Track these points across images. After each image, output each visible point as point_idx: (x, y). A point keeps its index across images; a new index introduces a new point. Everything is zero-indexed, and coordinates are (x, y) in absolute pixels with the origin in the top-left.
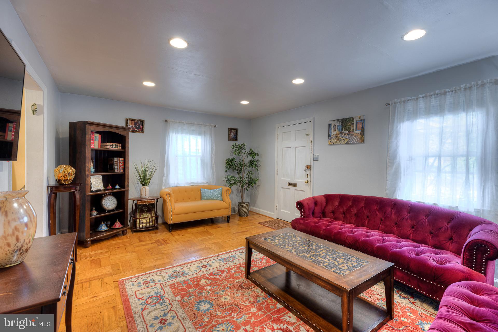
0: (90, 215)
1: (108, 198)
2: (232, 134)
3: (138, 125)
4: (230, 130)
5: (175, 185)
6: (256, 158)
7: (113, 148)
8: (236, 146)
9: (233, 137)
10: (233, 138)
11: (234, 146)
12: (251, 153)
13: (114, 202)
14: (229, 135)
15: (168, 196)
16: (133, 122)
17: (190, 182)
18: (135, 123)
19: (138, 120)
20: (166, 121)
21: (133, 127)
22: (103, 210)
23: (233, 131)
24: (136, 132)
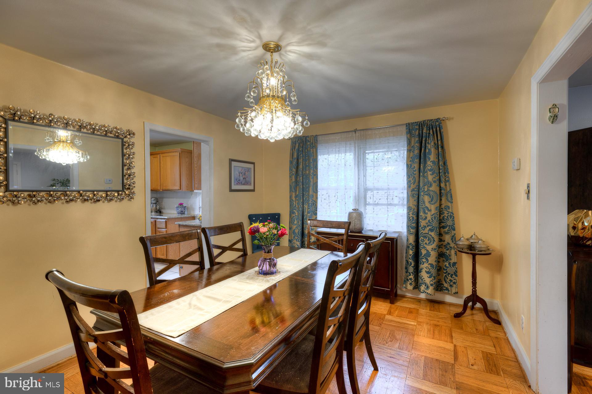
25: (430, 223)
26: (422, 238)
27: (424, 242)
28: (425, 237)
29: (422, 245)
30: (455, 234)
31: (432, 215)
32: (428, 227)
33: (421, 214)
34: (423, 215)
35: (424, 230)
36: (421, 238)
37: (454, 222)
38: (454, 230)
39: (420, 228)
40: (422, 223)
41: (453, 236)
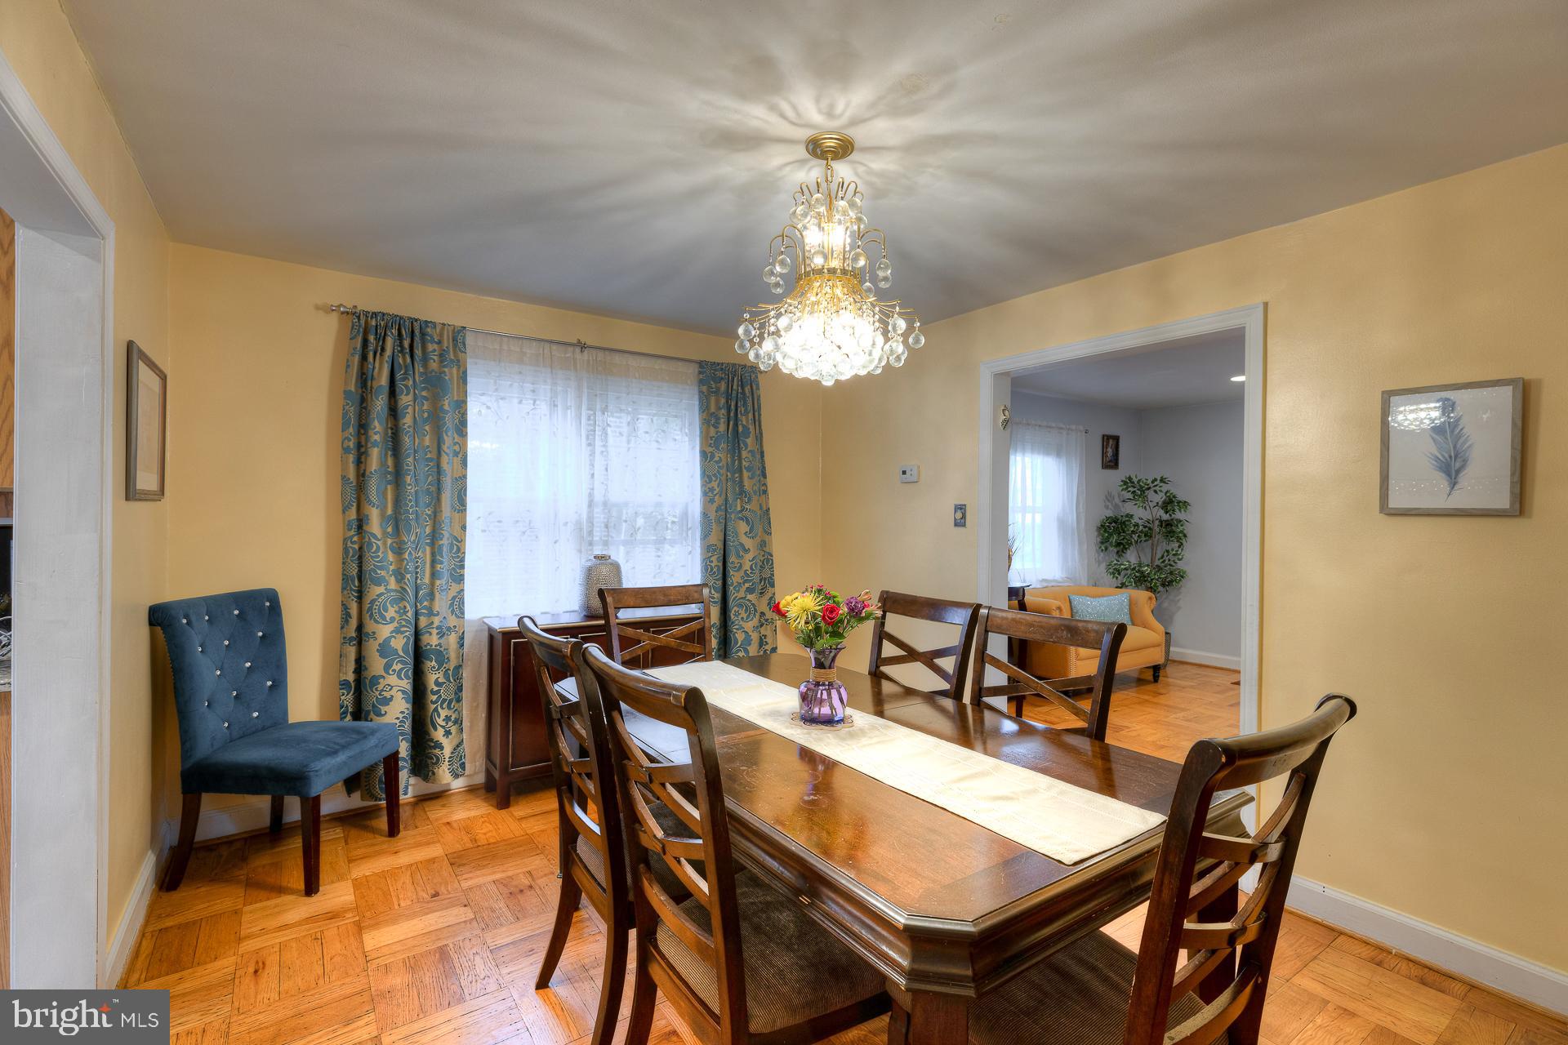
2: (1110, 452)
6: (1179, 515)
8: (1133, 483)
9: (1109, 459)
10: (1111, 461)
11: (1125, 483)
12: (1170, 503)
14: (1104, 454)
23: (1111, 442)
25: (748, 575)
26: (735, 608)
27: (740, 617)
28: (740, 606)
29: (737, 622)
30: (774, 594)
31: (753, 560)
32: (744, 584)
33: (732, 559)
34: (736, 561)
35: (738, 591)
36: (733, 610)
37: (773, 571)
38: (773, 586)
39: (731, 588)
40: (735, 577)
41: (771, 598)
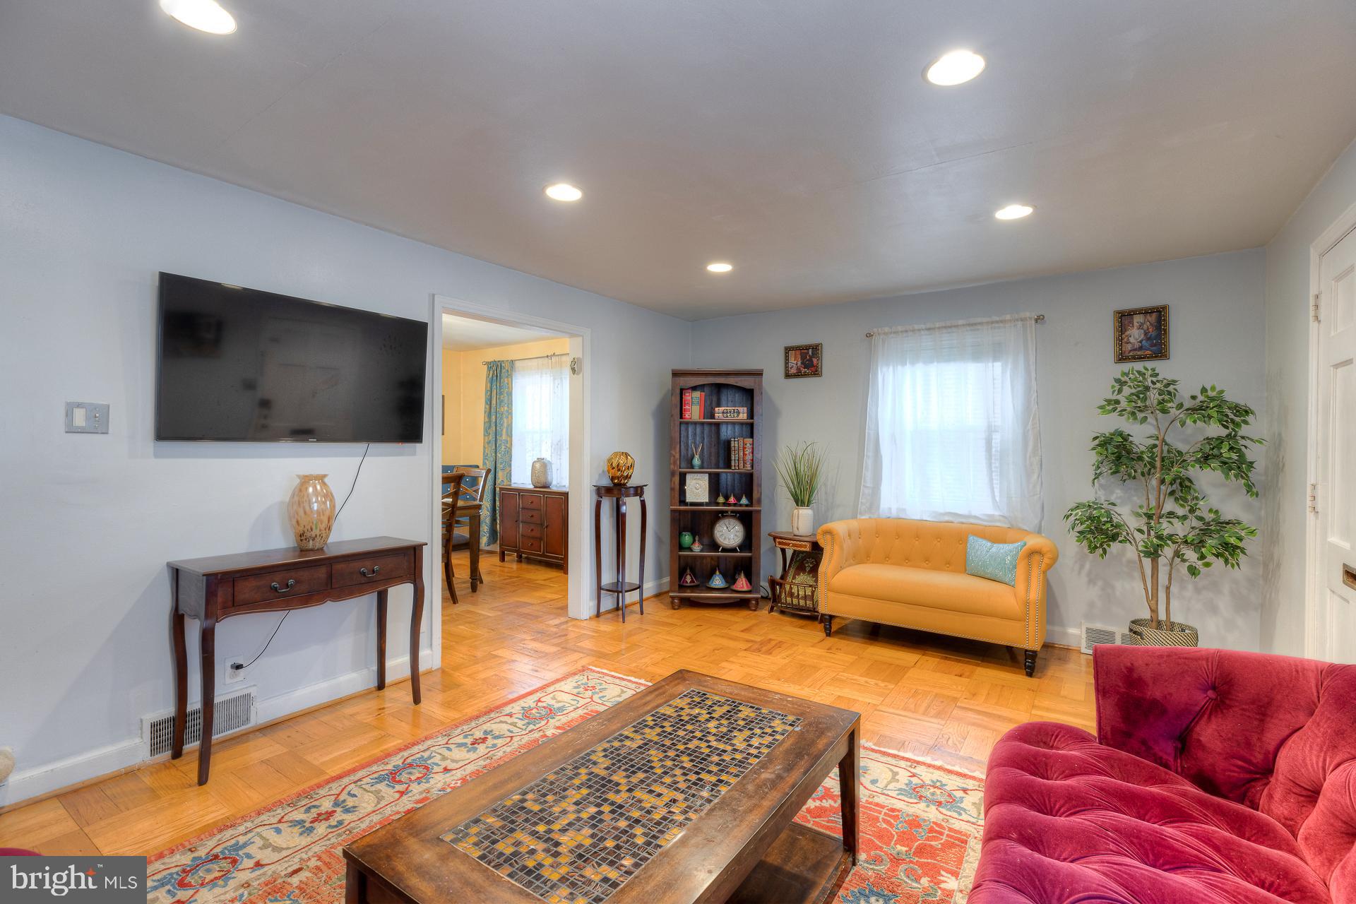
0: (678, 547)
1: (727, 523)
2: (1135, 335)
3: (808, 357)
4: (1124, 318)
5: (894, 514)
7: (727, 417)
9: (1137, 345)
10: (1141, 348)
13: (738, 534)
14: (1119, 342)
15: (828, 536)
16: (798, 352)
17: (942, 511)
18: (801, 354)
19: (807, 348)
20: (869, 336)
21: (799, 363)
22: (714, 546)
23: (1139, 318)
24: (805, 375)
